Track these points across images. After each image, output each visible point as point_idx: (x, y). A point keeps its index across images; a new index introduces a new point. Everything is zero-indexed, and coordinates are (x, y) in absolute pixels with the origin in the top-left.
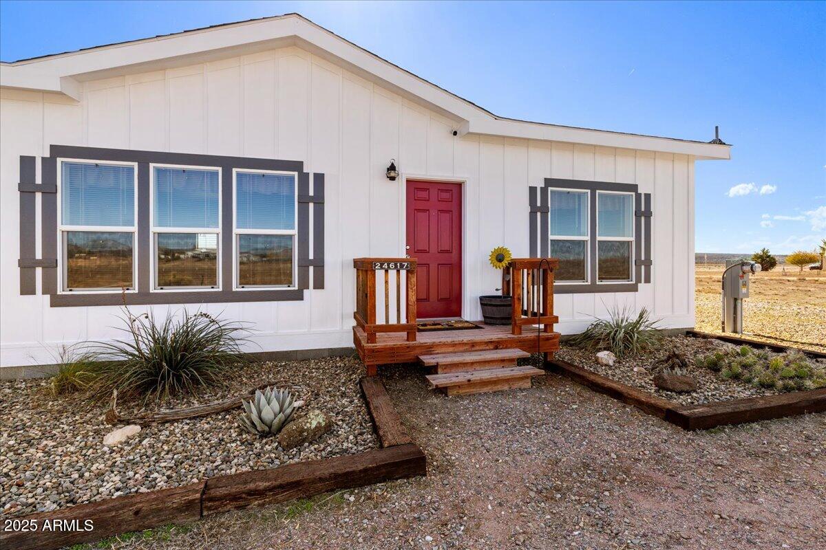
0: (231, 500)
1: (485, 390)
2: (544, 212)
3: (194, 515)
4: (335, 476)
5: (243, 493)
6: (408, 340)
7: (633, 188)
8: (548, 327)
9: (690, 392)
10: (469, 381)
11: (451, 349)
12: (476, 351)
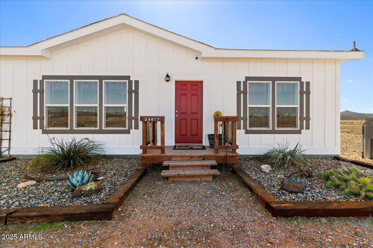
0: (19, 219)
1: (188, 180)
2: (245, 93)
3: (2, 223)
4: (66, 214)
5: (24, 216)
6: (161, 154)
7: (299, 79)
8: (234, 151)
9: (297, 193)
10: (179, 175)
11: (181, 159)
12: (193, 160)
